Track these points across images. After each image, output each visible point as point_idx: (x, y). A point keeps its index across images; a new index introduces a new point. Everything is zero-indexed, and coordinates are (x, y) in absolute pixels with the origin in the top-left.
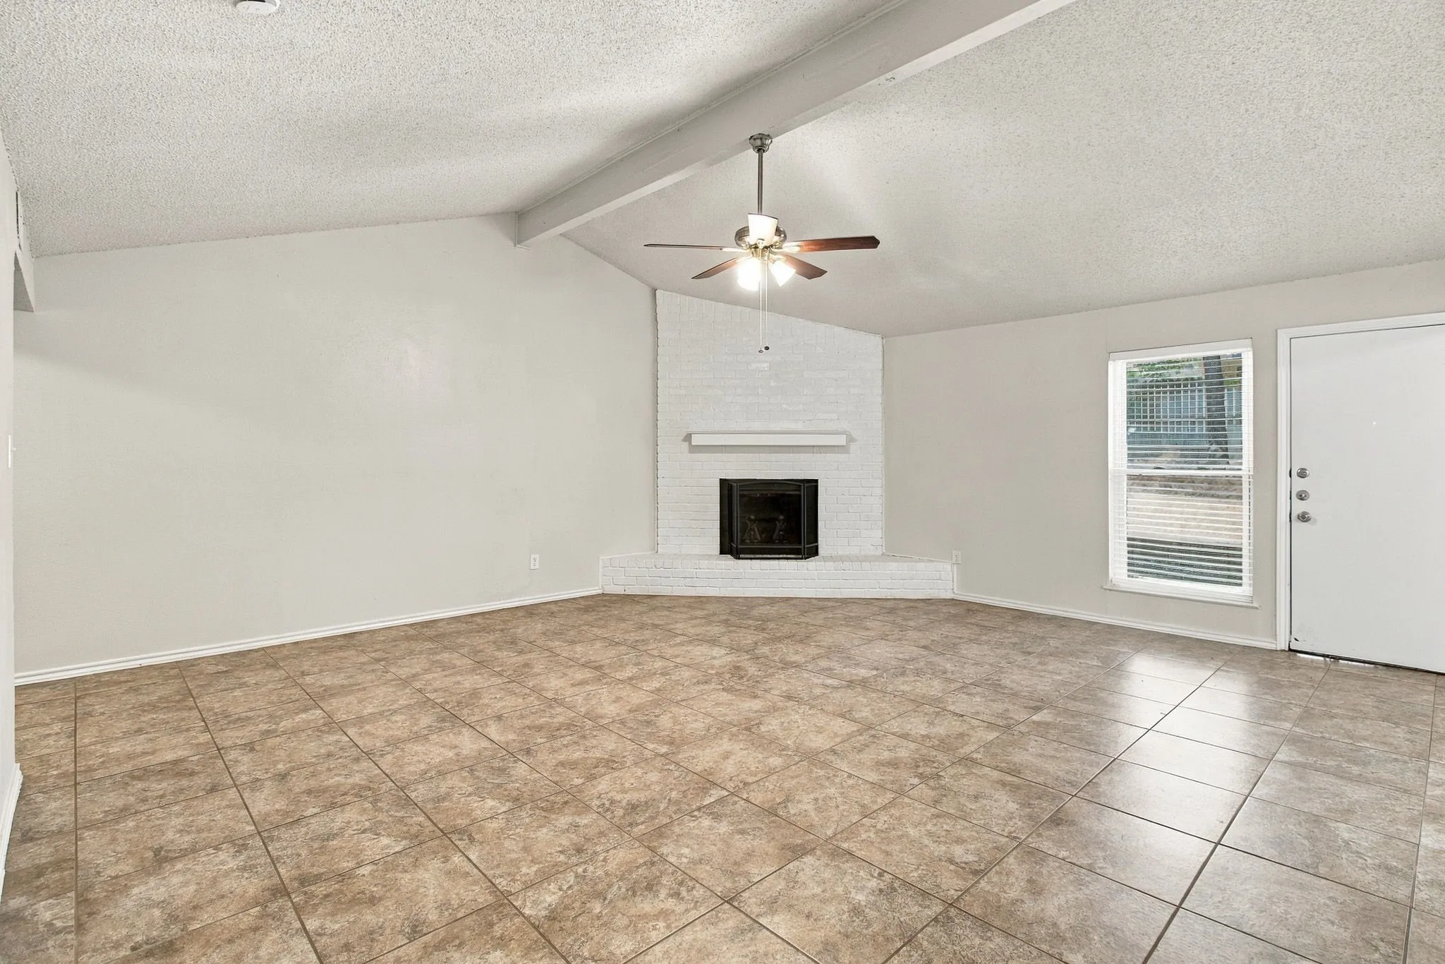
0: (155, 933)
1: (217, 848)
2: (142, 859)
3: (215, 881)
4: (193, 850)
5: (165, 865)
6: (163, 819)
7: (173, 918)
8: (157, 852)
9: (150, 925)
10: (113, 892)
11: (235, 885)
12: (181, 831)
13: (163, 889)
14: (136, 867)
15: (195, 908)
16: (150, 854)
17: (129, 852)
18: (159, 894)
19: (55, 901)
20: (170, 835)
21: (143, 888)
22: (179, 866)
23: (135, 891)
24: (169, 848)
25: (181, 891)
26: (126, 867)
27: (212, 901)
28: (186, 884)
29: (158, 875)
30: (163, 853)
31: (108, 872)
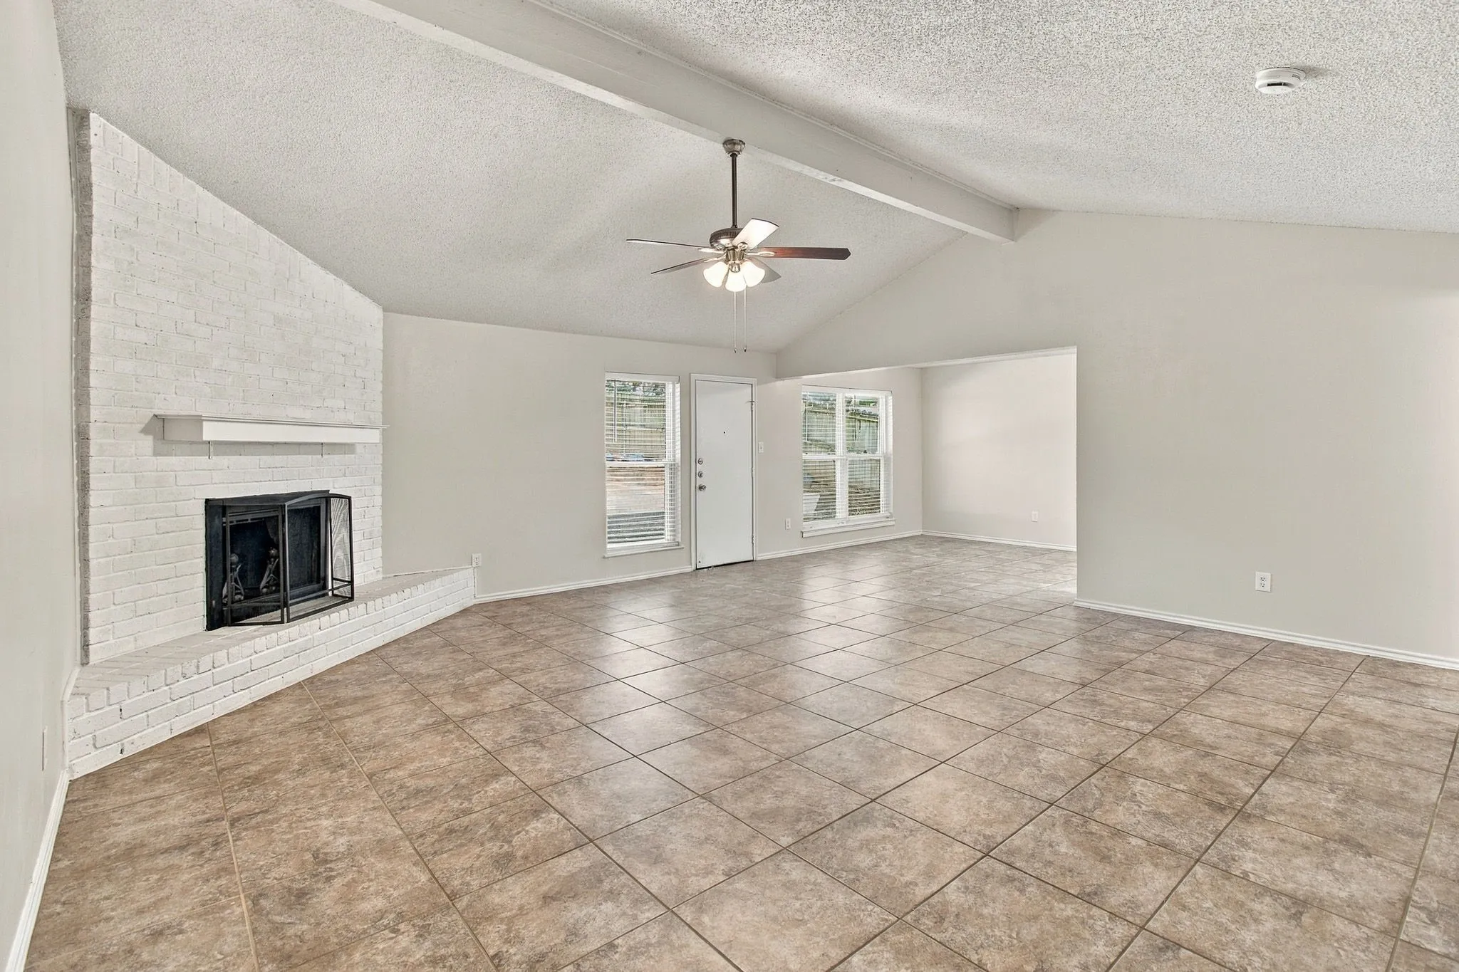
0: (1349, 854)
1: (1245, 875)
2: (1317, 920)
3: (1276, 853)
4: (1265, 890)
5: (1301, 898)
6: (1257, 953)
7: (1327, 852)
8: (1297, 916)
9: (1346, 861)
10: (1363, 909)
11: (1265, 840)
12: (1256, 921)
13: (1320, 878)
14: (1327, 917)
15: (1307, 848)
16: (1306, 919)
17: (1324, 939)
18: (1323, 877)
19: (1423, 942)
20: (1269, 925)
21: (1335, 891)
22: (1290, 886)
23: (1343, 894)
24: (1284, 910)
25: (1308, 866)
26: (1339, 925)
27: (1292, 843)
28: (1298, 868)
29: (1313, 893)
30: (1293, 911)
31: (1357, 933)
